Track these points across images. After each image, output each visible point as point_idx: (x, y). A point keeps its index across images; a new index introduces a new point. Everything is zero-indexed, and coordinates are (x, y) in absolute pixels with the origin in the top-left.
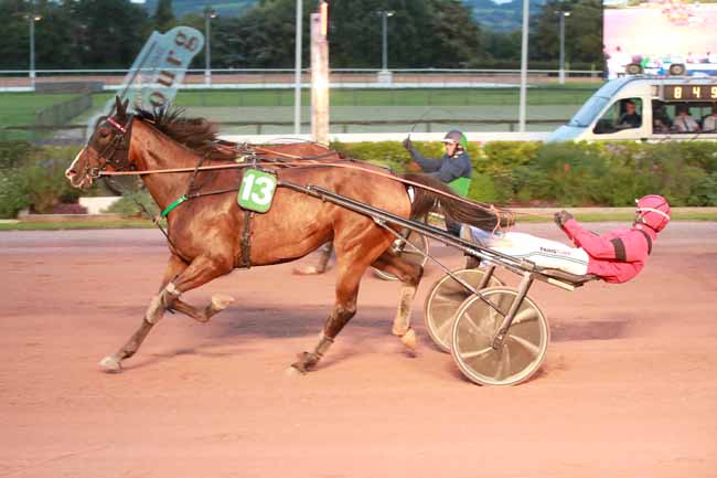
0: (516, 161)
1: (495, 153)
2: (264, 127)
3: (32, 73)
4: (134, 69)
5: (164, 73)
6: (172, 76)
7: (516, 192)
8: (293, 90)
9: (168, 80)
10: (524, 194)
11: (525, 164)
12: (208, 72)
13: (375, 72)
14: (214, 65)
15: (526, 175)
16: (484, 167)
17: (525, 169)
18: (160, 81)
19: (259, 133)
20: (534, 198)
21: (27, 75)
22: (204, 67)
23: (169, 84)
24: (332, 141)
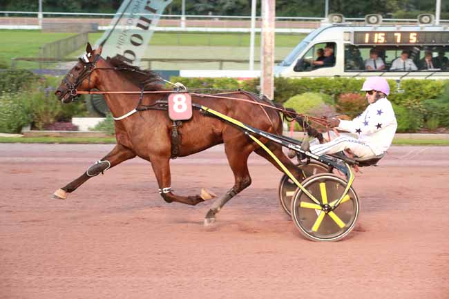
0: (426, 96)
1: (409, 89)
2: (225, 63)
3: (40, 14)
4: (119, 13)
5: (142, 18)
6: (149, 22)
7: (426, 121)
8: (249, 33)
9: (145, 24)
10: (433, 123)
11: (434, 98)
12: (183, 17)
13: (319, 20)
14: (189, 11)
15: (435, 107)
16: (400, 99)
17: (434, 102)
18: (139, 25)
19: (221, 69)
20: (441, 125)
21: (36, 16)
22: (181, 14)
23: (146, 28)
24: (277, 76)
